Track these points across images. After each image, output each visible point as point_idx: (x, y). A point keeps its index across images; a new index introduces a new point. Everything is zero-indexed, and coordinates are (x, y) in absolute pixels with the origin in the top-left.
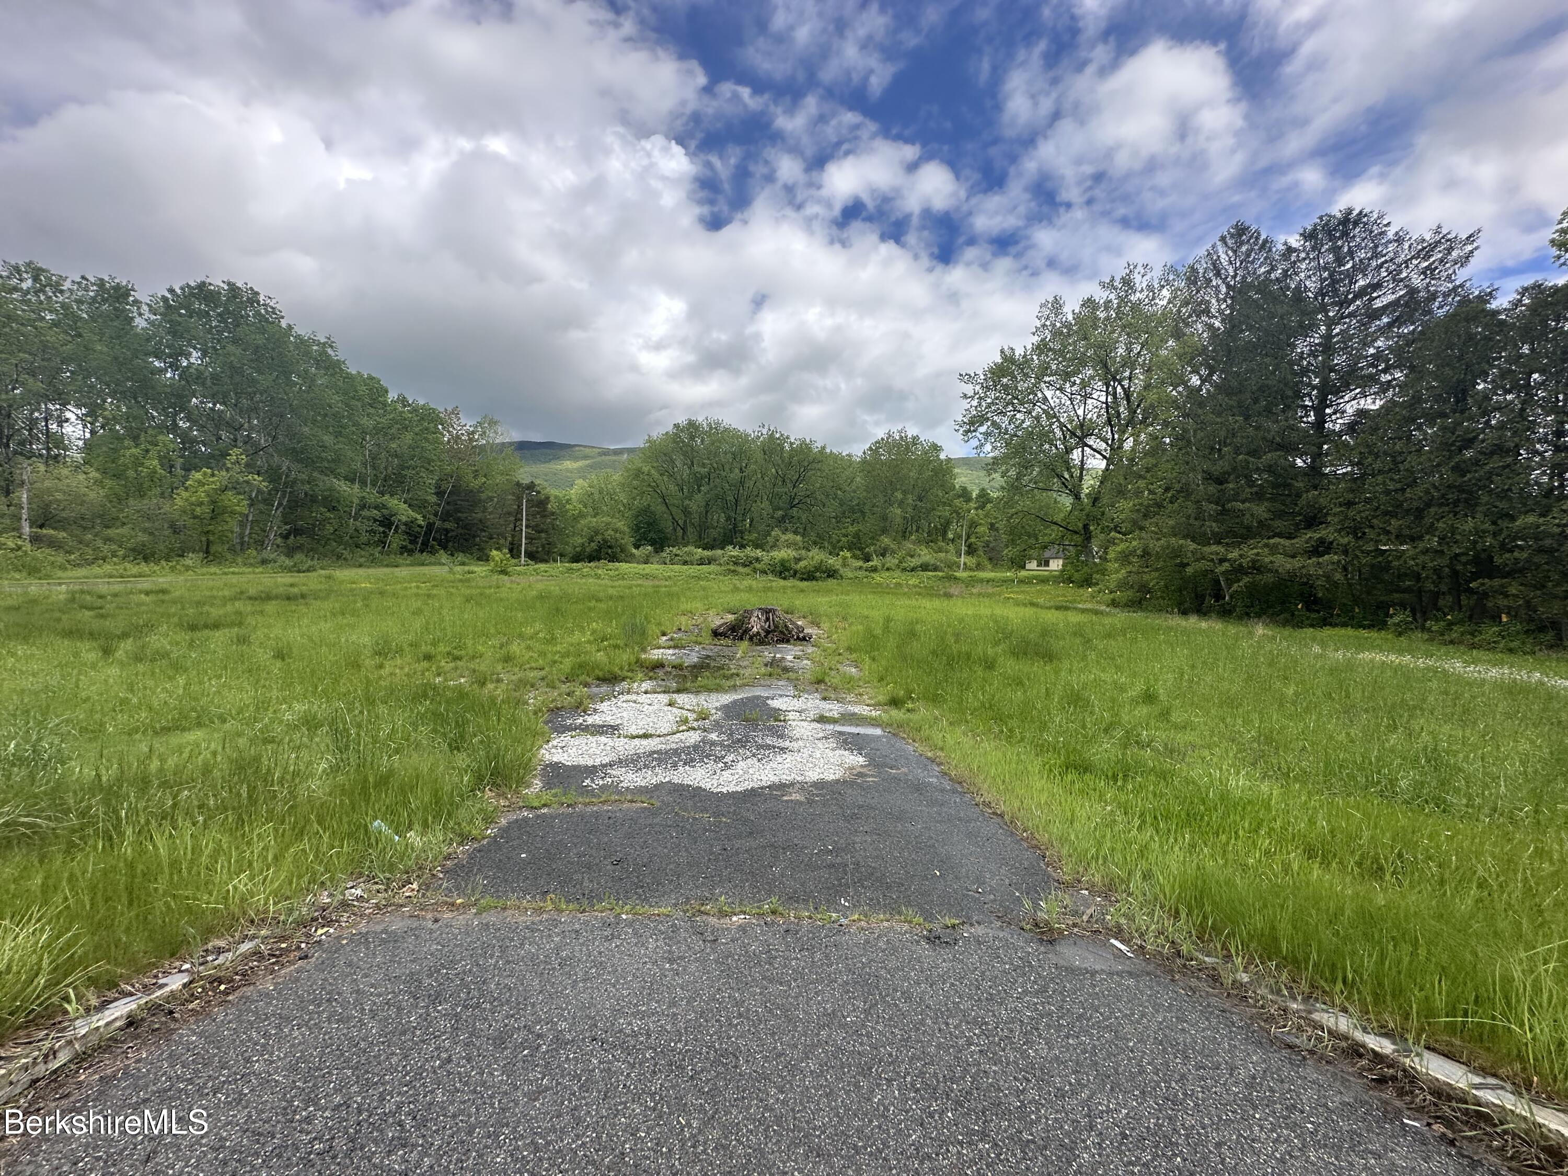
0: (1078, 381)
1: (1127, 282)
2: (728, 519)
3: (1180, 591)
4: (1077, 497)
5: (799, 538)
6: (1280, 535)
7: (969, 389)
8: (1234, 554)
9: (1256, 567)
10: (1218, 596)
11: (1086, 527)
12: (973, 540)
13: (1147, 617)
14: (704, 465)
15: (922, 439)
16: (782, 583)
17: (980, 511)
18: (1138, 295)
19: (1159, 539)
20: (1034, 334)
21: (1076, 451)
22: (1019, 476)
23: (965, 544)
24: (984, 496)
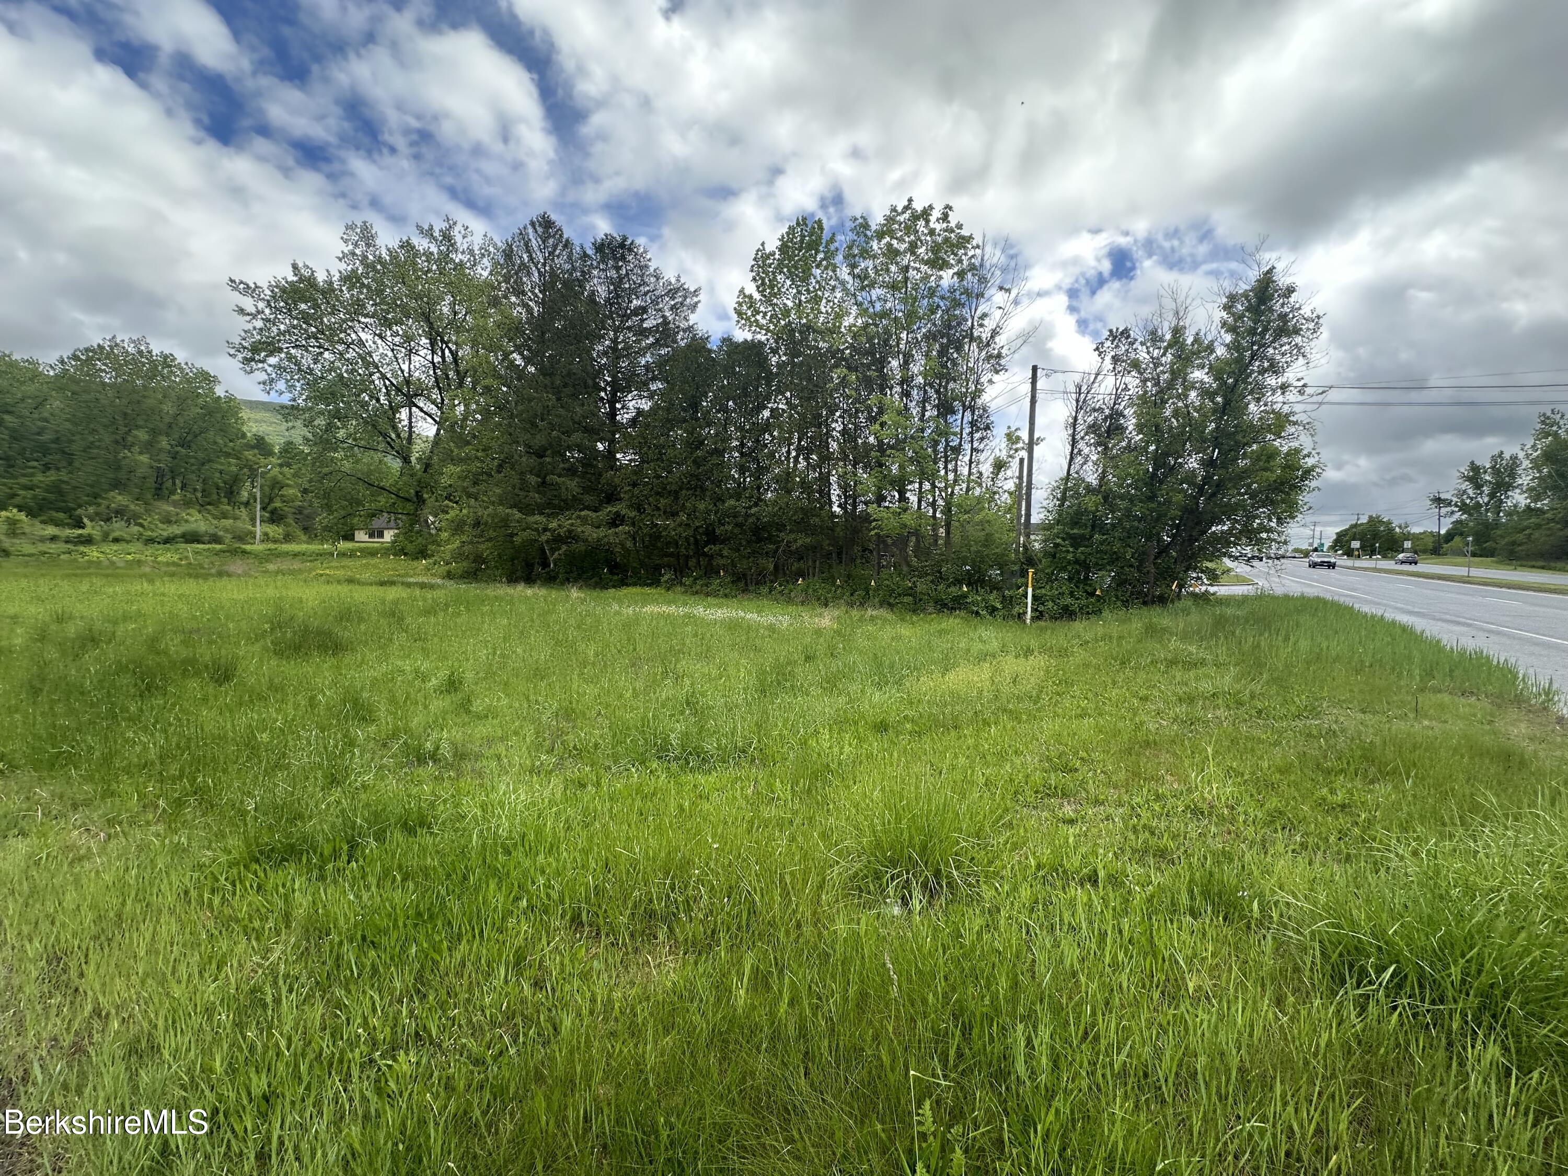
0: (400, 332)
1: (448, 237)
3: (512, 560)
4: (406, 460)
6: (588, 508)
7: (247, 303)
8: (553, 525)
9: (571, 536)
10: (545, 564)
11: (418, 495)
12: (276, 504)
13: (479, 588)
15: (180, 360)
17: (285, 469)
18: (460, 256)
19: (488, 508)
20: (340, 260)
21: (402, 410)
22: (329, 427)
23: (264, 509)
24: (288, 448)
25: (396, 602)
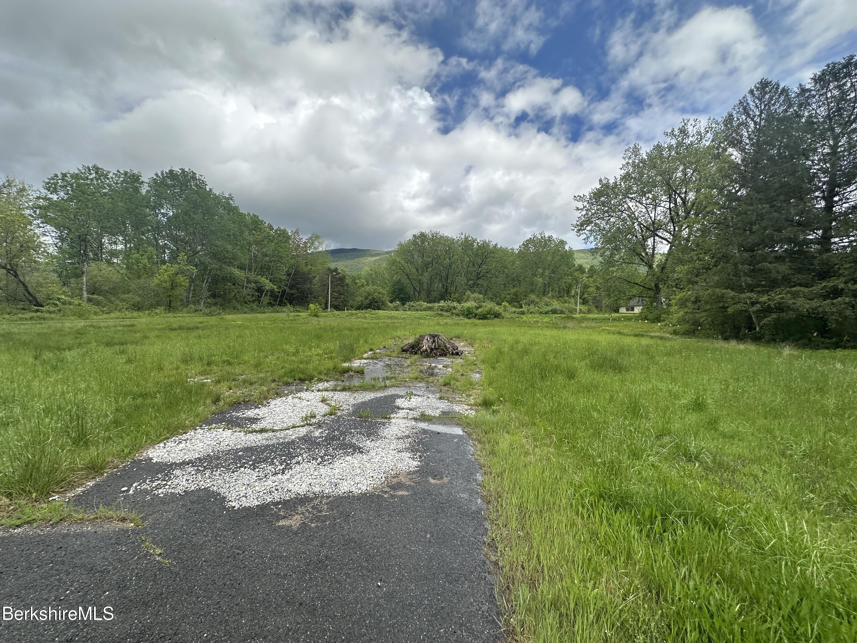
0: (651, 197)
1: (683, 131)
2: (443, 285)
3: (723, 324)
4: (650, 267)
5: (481, 296)
6: (801, 285)
7: (580, 205)
8: (764, 299)
10: (751, 328)
11: (656, 286)
12: (586, 296)
13: (699, 342)
14: (429, 257)
15: (554, 237)
16: (467, 320)
17: (590, 279)
18: (691, 139)
19: (707, 289)
20: (621, 169)
21: (649, 240)
22: (612, 255)
23: (580, 298)
24: (592, 269)
25: (647, 346)
